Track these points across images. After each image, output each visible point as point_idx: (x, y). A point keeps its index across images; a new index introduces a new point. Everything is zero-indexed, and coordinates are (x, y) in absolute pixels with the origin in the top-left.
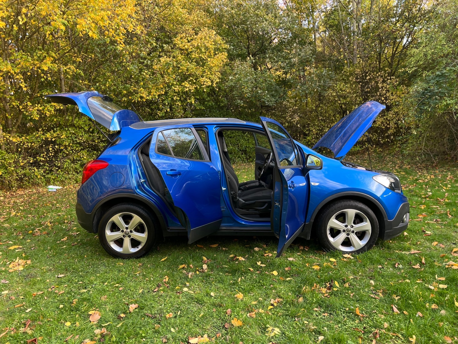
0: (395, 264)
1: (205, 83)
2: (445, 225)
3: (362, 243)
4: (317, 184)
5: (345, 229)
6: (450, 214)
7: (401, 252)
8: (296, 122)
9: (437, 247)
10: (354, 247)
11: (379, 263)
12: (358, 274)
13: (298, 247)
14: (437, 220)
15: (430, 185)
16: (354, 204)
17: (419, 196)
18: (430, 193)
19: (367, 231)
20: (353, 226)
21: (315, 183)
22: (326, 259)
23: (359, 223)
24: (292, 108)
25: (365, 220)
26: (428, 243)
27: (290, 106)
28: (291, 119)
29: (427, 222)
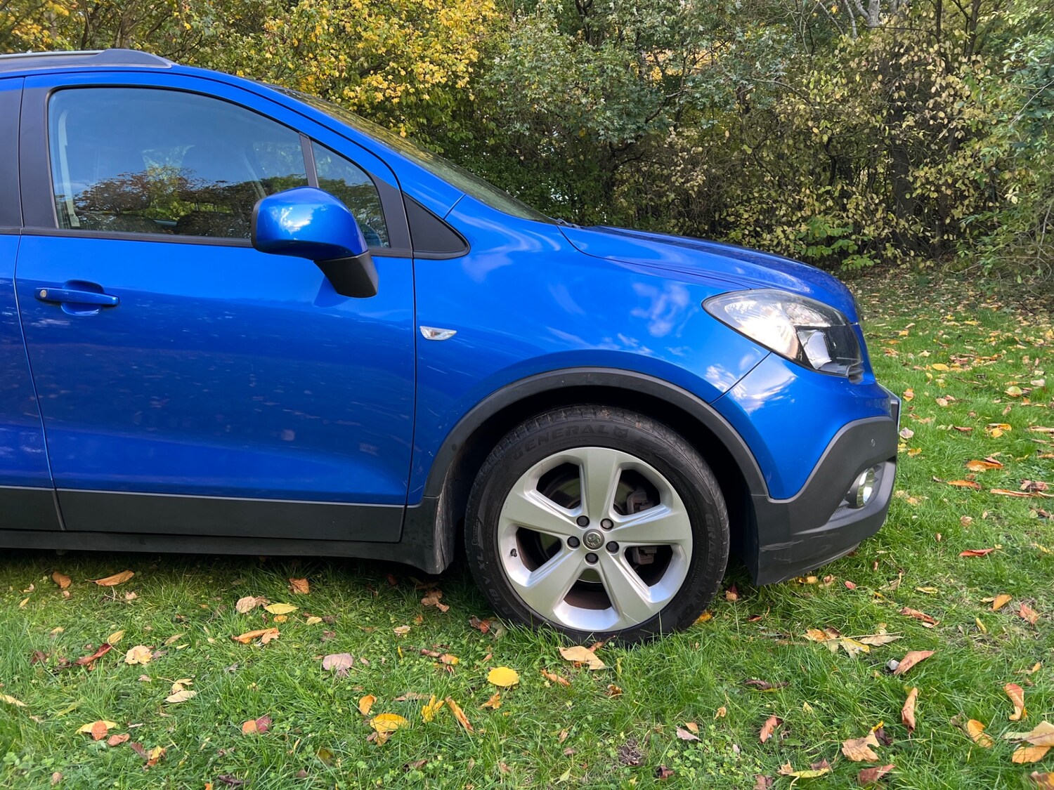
1: (427, 77)
3: (654, 597)
7: (833, 637)
8: (696, 189)
9: (1004, 618)
10: (617, 611)
11: (691, 711)
12: (552, 780)
13: (423, 593)
14: (1034, 484)
15: (1045, 355)
16: (613, 425)
17: (996, 392)
18: (1041, 383)
19: (676, 544)
20: (612, 524)
21: (438, 330)
22: (478, 666)
23: (641, 507)
24: (688, 151)
25: (665, 498)
26: (967, 595)
27: (682, 147)
28: (683, 180)
29: (993, 491)
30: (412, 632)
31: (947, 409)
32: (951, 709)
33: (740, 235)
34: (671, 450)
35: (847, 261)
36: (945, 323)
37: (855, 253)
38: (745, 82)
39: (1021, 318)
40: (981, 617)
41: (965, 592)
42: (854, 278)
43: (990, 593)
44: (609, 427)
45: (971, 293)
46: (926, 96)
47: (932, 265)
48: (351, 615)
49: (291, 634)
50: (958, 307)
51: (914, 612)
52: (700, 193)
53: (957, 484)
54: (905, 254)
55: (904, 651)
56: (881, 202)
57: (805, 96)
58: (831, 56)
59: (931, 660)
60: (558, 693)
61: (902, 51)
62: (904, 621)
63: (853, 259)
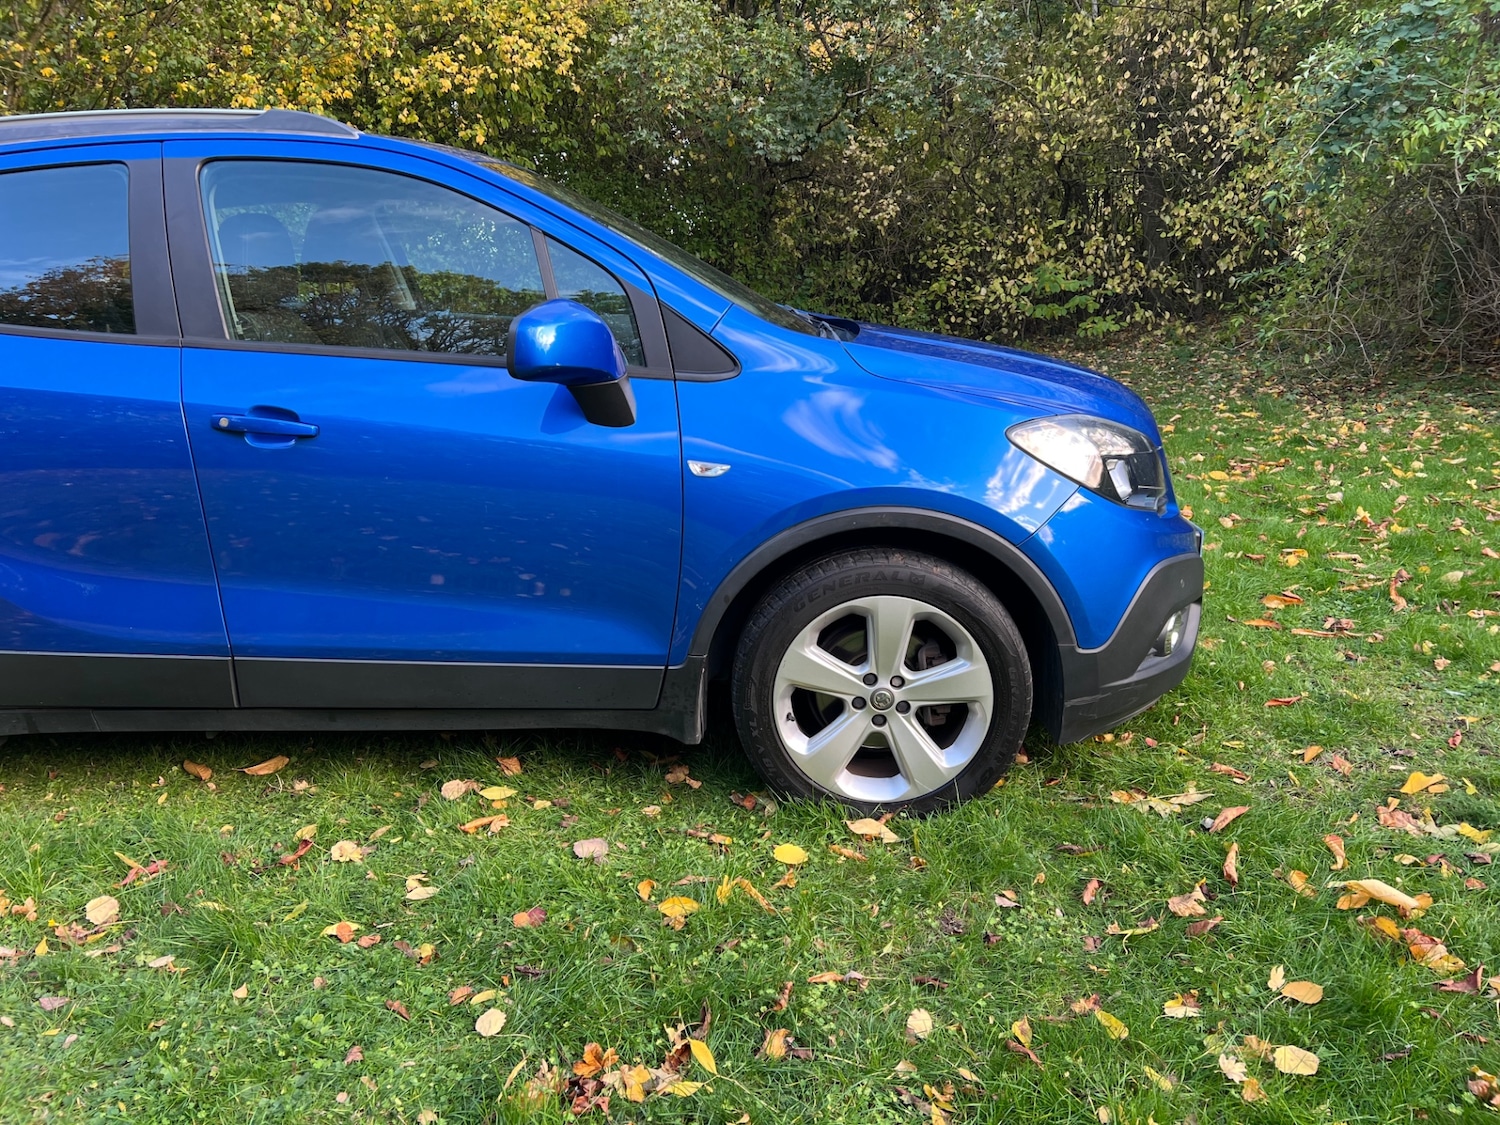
0: (1083, 883)
1: (516, 58)
2: (1371, 651)
3: (949, 761)
4: (719, 470)
5: (867, 691)
6: (1400, 593)
7: (1141, 797)
8: (886, 223)
9: (1316, 769)
10: (908, 778)
11: (1007, 879)
12: (875, 953)
13: (665, 769)
14: (1339, 622)
15: (1341, 459)
16: (908, 571)
17: (1287, 509)
18: (1338, 496)
19: (974, 701)
20: (903, 681)
21: (709, 465)
22: (758, 845)
23: (934, 662)
24: (875, 169)
25: (962, 650)
26: (1277, 748)
27: (867, 164)
28: (869, 211)
29: (1295, 631)
30: (664, 813)
31: (1234, 531)
32: (1272, 862)
33: (945, 288)
34: (972, 598)
35: (1087, 324)
36: (1217, 414)
37: (1097, 313)
38: (952, 76)
39: (1308, 408)
40: (1293, 770)
41: (1274, 744)
42: (1095, 348)
43: (1300, 745)
44: (904, 573)
45: (1245, 372)
46: (1186, 105)
47: (1193, 331)
48: (586, 796)
49: (521, 820)
50: (1232, 392)
51: (1224, 767)
52: (890, 229)
53: (1254, 623)
54: (1159, 315)
55: (1217, 809)
56: (1128, 245)
57: (1030, 99)
58: (1062, 40)
59: (1247, 815)
60: (855, 869)
61: (1156, 39)
62: (1213, 777)
63: (1094, 322)
